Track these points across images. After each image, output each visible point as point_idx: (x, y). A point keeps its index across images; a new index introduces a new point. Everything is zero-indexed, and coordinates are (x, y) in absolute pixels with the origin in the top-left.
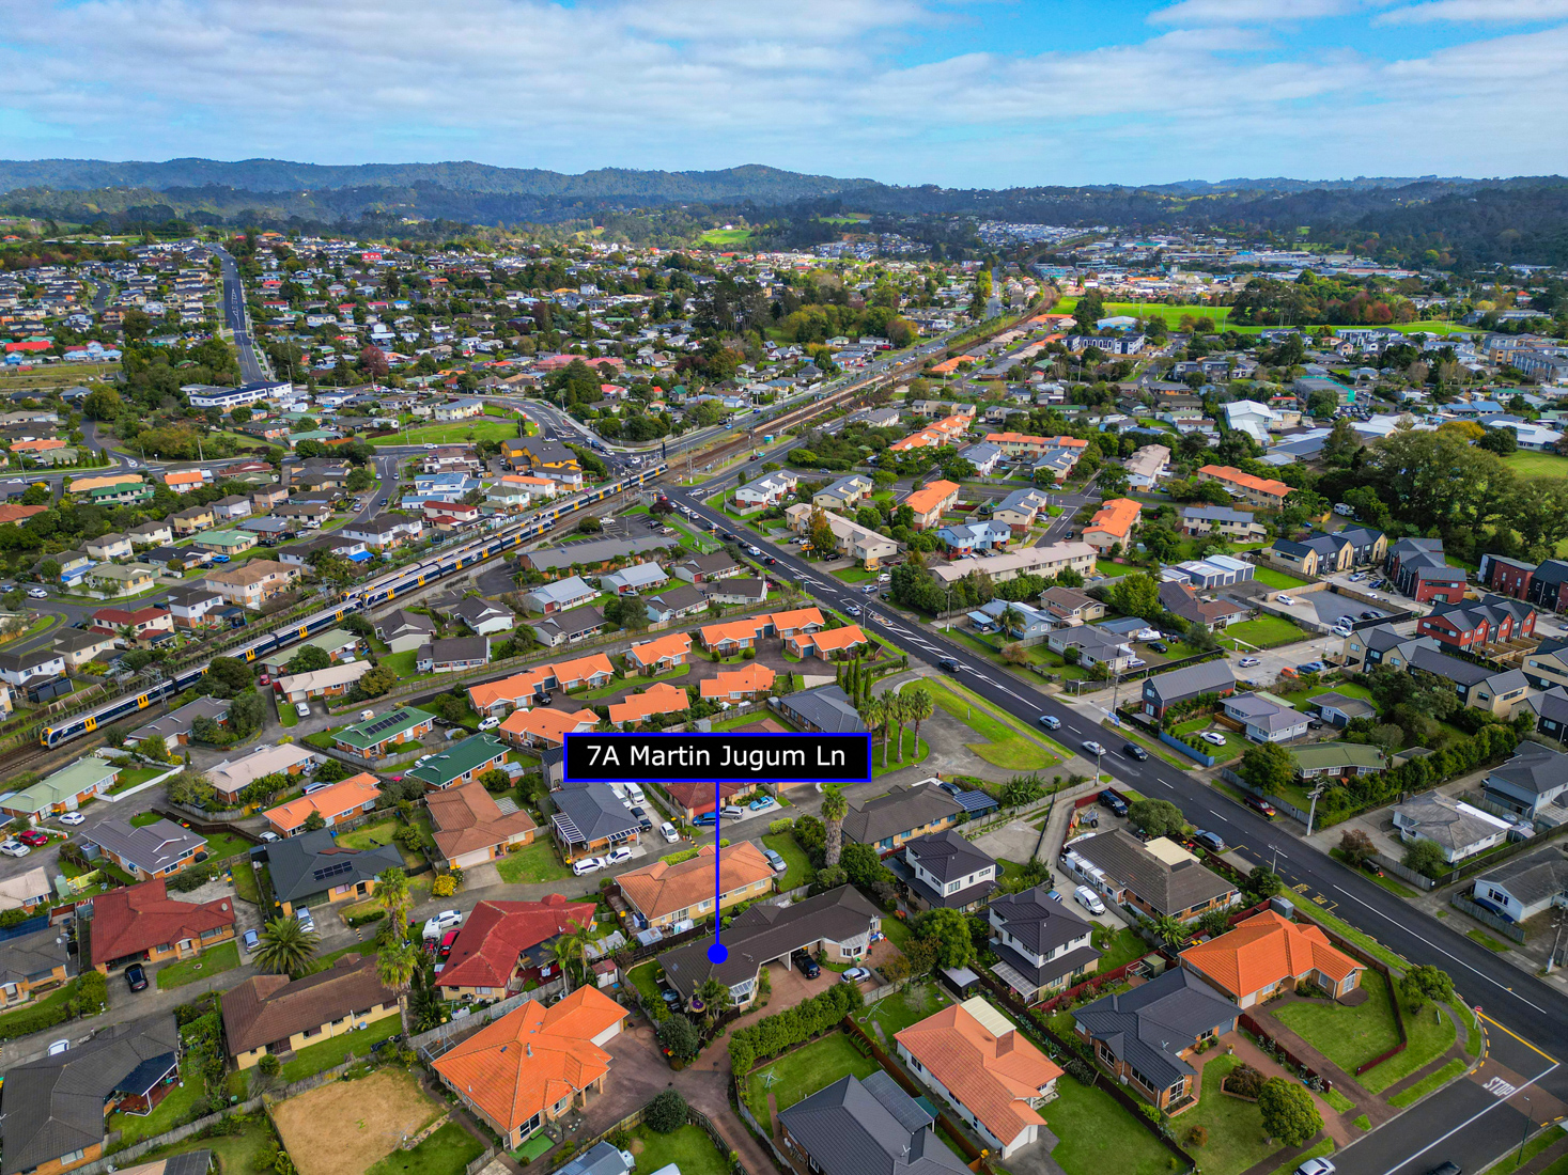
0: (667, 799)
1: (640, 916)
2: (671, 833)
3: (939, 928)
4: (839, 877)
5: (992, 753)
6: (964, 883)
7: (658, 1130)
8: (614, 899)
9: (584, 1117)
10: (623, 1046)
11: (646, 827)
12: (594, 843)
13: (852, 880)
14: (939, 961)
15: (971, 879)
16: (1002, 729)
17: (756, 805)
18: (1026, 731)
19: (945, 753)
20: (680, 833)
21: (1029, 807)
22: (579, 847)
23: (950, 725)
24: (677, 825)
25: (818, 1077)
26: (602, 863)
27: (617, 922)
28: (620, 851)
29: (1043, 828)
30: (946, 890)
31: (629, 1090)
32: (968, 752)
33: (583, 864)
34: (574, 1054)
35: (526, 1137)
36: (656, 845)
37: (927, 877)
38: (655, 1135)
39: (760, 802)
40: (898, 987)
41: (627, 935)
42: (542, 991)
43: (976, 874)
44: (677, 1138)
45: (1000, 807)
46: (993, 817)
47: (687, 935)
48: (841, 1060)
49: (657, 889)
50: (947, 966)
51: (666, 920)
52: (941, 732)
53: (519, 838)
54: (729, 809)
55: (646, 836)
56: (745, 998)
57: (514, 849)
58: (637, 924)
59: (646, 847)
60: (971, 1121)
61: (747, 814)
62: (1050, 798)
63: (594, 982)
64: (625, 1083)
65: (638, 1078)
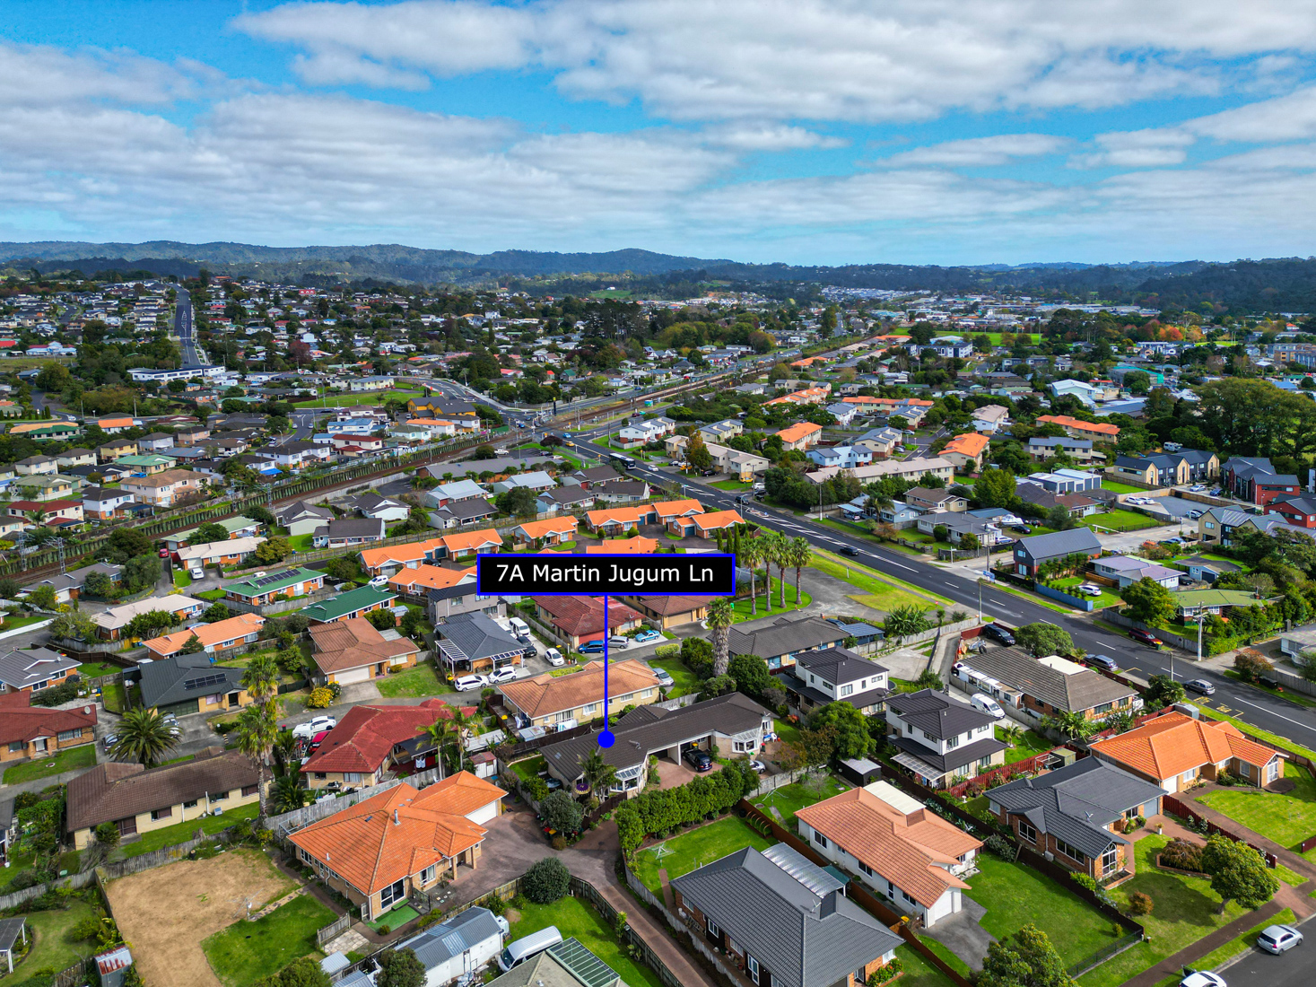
0: (554, 632)
1: (523, 716)
2: (556, 656)
3: (835, 717)
4: (729, 687)
5: (873, 601)
6: (857, 687)
7: (536, 900)
8: (496, 708)
9: (454, 889)
10: (501, 828)
11: (529, 654)
12: (477, 664)
13: (742, 688)
14: (837, 751)
15: (864, 684)
16: (881, 584)
17: (641, 637)
18: (904, 586)
19: (828, 601)
20: (566, 658)
21: (914, 638)
22: (462, 667)
23: (830, 582)
24: (563, 651)
25: (713, 855)
26: (485, 680)
27: (496, 724)
28: (503, 670)
29: (932, 654)
30: (840, 692)
31: (505, 866)
32: (850, 601)
33: (464, 681)
34: (447, 825)
35: (388, 908)
36: (539, 666)
37: (818, 683)
38: (533, 906)
39: (646, 634)
40: (795, 778)
41: (508, 732)
42: (416, 779)
43: (868, 679)
44: (558, 908)
45: (886, 636)
46: (880, 644)
47: (570, 733)
48: (738, 841)
49: (540, 693)
50: (847, 756)
51: (550, 723)
52: (822, 587)
53: (402, 660)
54: (614, 638)
55: (530, 662)
56: (632, 783)
57: (395, 670)
58: (519, 722)
59: (531, 669)
60: (886, 891)
61: (633, 644)
62: (935, 631)
63: (473, 770)
64: (502, 859)
65: (516, 855)
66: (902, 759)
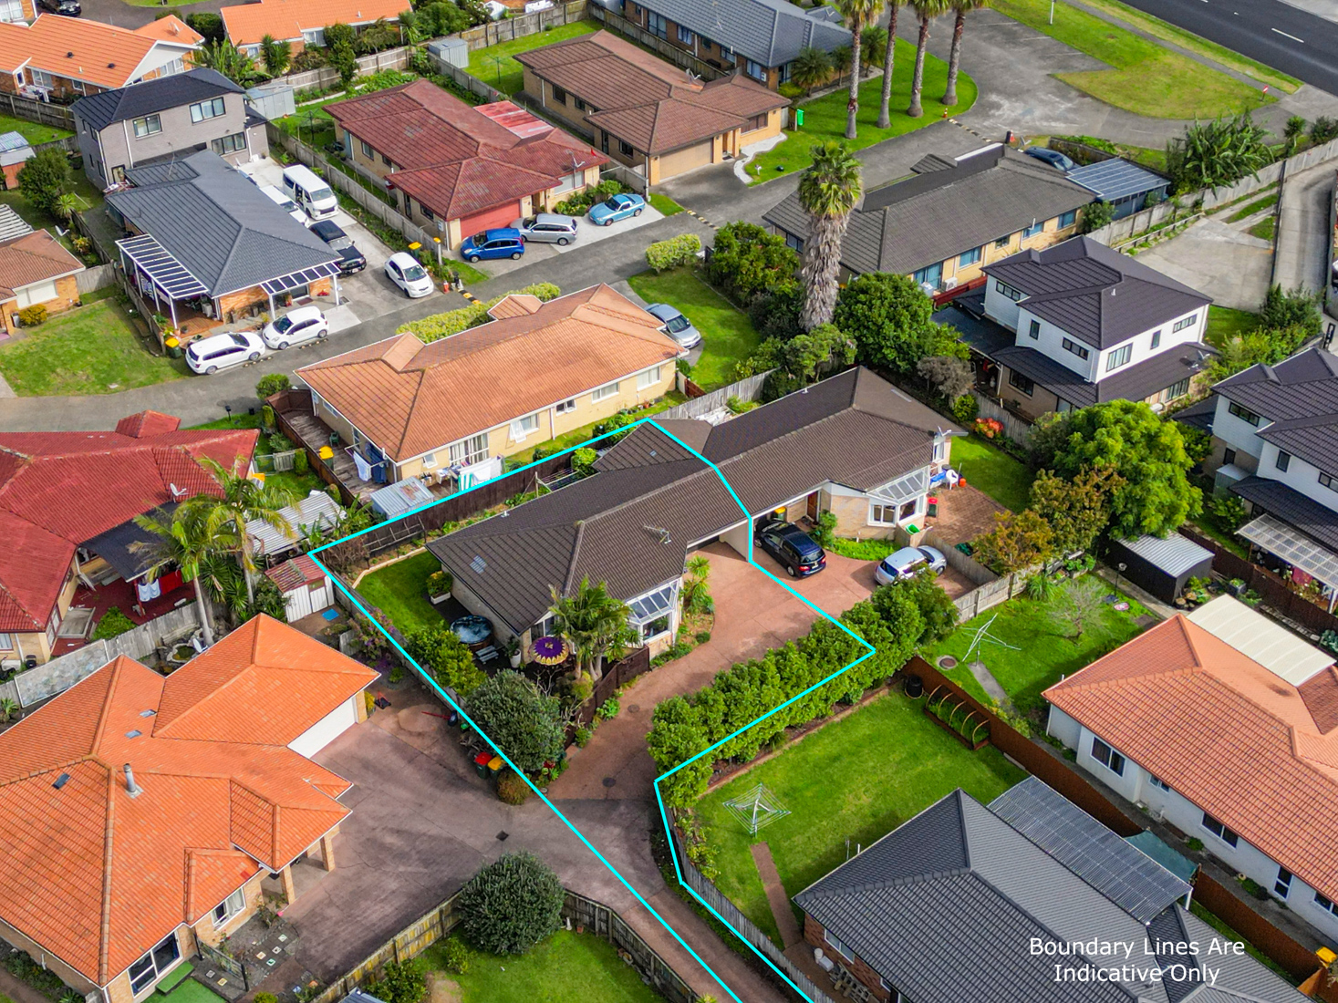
0: (393, 203)
1: (373, 454)
2: (416, 275)
3: (1117, 445)
4: (839, 354)
5: (1117, 89)
6: (1141, 348)
7: (493, 952)
8: (298, 423)
9: (294, 929)
10: (371, 754)
11: (350, 265)
12: (231, 300)
13: (869, 358)
14: (1115, 520)
15: (1156, 339)
16: (1129, 39)
17: (603, 213)
18: (1181, 42)
19: (1015, 94)
20: (437, 275)
21: (1228, 193)
22: (194, 308)
23: (1011, 38)
24: (427, 259)
25: (865, 800)
26: (256, 344)
27: (313, 474)
28: (297, 316)
29: (1271, 231)
30: (1103, 366)
31: (401, 856)
32: (1064, 89)
33: (209, 345)
34: (253, 781)
35: (148, 990)
36: (381, 303)
37: (1051, 341)
38: (483, 962)
39: (614, 205)
40: (1018, 587)
41: (346, 500)
42: (148, 636)
43: (1166, 328)
44: (540, 964)
45: (1171, 192)
46: (1158, 213)
47: (489, 494)
48: (915, 757)
49: (406, 393)
50: (1137, 529)
51: (438, 463)
52: (994, 51)
53: (41, 294)
54: (543, 220)
55: (353, 285)
56: (656, 628)
57: (32, 319)
58: (365, 471)
59: (358, 307)
60: (1269, 880)
61: (586, 233)
62: (1273, 170)
63: (277, 608)
64: (390, 839)
65: (420, 826)
66: (1259, 534)
